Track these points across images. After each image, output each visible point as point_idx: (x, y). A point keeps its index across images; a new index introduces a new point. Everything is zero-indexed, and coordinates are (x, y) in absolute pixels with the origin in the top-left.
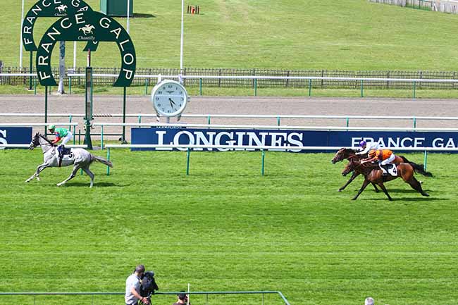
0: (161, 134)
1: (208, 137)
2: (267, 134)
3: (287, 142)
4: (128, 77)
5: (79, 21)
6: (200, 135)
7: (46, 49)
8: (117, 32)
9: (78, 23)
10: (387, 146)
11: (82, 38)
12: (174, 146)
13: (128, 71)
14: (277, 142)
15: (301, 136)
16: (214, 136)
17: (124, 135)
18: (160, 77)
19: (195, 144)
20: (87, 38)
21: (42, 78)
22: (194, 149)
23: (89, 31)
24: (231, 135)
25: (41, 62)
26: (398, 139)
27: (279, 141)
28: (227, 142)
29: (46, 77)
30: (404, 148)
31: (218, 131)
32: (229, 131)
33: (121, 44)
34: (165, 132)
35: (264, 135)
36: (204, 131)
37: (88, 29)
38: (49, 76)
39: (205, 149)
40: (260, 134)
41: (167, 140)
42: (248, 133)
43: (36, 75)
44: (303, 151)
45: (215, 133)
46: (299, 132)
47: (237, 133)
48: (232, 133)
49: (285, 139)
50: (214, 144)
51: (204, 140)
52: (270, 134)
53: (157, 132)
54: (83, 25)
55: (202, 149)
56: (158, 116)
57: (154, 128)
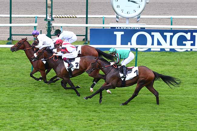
0: (119, 35)
1: (165, 38)
6: (157, 35)
12: (132, 47)
16: (172, 37)
17: (86, 35)
19: (153, 44)
22: (152, 50)
24: (188, 36)
28: (184, 42)
31: (175, 32)
32: (186, 32)
34: (123, 33)
36: (162, 32)
39: (162, 50)
41: (126, 40)
45: (172, 34)
47: (194, 34)
48: (189, 34)
50: (171, 44)
51: (162, 40)
53: (115, 33)
55: (159, 50)
56: (117, 17)
57: (114, 29)
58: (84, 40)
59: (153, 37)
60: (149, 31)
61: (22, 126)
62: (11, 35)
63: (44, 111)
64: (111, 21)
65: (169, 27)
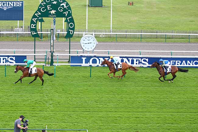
0: (84, 59)
2: (132, 59)
3: (141, 63)
4: (71, 33)
5: (49, 8)
6: (102, 59)
7: (35, 21)
8: (66, 13)
9: (48, 9)
10: (187, 64)
11: (51, 16)
13: (71, 31)
14: (137, 62)
15: (147, 60)
17: (69, 59)
18: (84, 33)
19: (99, 63)
20: (53, 16)
21: (33, 34)
22: (99, 66)
23: (54, 13)
25: (32, 27)
26: (192, 61)
27: (138, 62)
29: (34, 33)
30: (194, 65)
33: (68, 18)
34: (86, 58)
35: (130, 59)
36: (104, 58)
37: (53, 12)
38: (36, 33)
39: (104, 66)
40: (129, 59)
41: (87, 61)
42: (123, 59)
43: (30, 32)
44: (148, 67)
45: (108, 59)
46: (147, 58)
49: (140, 61)
52: (133, 59)
53: (82, 58)
54: (51, 10)
56: (83, 51)
57: (82, 56)
58: (68, 61)
59: (99, 60)
60: (98, 57)
61: (36, 100)
62: (35, 59)
63: (47, 94)
64: (80, 52)
65: (107, 55)
